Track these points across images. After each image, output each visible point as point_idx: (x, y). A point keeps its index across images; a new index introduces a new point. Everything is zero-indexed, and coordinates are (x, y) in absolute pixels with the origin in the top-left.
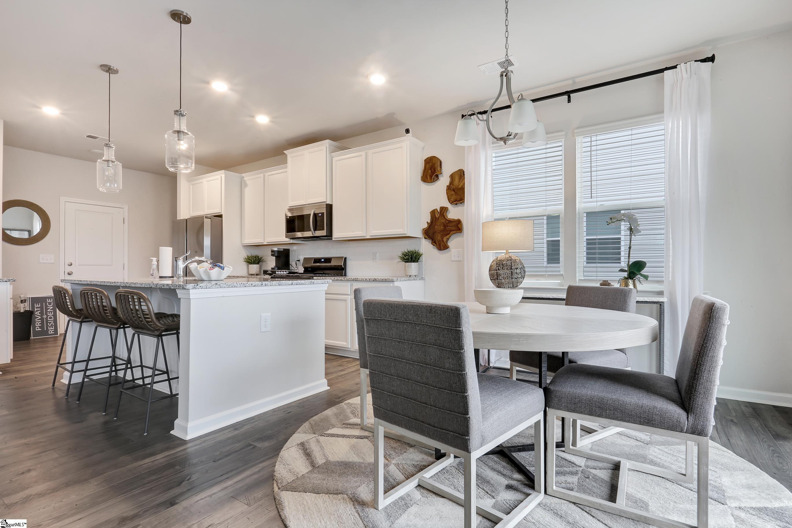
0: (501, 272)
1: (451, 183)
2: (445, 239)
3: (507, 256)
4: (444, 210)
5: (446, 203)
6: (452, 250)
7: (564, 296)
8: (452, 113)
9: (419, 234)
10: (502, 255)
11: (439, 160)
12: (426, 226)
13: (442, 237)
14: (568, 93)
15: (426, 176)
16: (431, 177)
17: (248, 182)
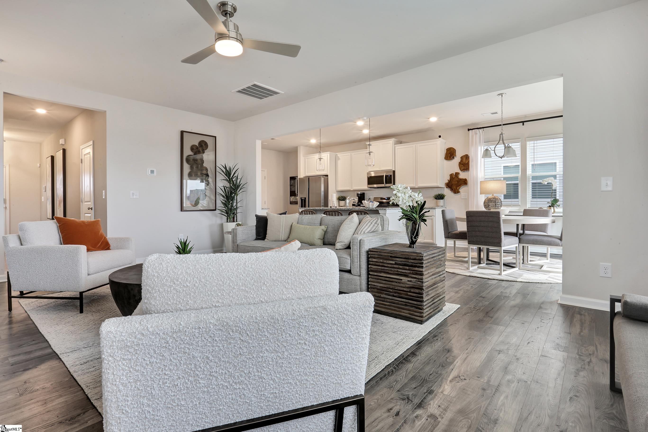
0: (490, 204)
1: (461, 161)
2: (458, 188)
3: (493, 197)
4: (457, 174)
5: (458, 170)
6: (462, 193)
7: (522, 214)
8: (463, 127)
9: (443, 185)
10: (490, 196)
11: (455, 149)
12: (447, 182)
13: (457, 187)
14: (523, 122)
15: (447, 157)
16: (450, 158)
17: (340, 157)
